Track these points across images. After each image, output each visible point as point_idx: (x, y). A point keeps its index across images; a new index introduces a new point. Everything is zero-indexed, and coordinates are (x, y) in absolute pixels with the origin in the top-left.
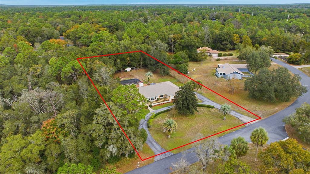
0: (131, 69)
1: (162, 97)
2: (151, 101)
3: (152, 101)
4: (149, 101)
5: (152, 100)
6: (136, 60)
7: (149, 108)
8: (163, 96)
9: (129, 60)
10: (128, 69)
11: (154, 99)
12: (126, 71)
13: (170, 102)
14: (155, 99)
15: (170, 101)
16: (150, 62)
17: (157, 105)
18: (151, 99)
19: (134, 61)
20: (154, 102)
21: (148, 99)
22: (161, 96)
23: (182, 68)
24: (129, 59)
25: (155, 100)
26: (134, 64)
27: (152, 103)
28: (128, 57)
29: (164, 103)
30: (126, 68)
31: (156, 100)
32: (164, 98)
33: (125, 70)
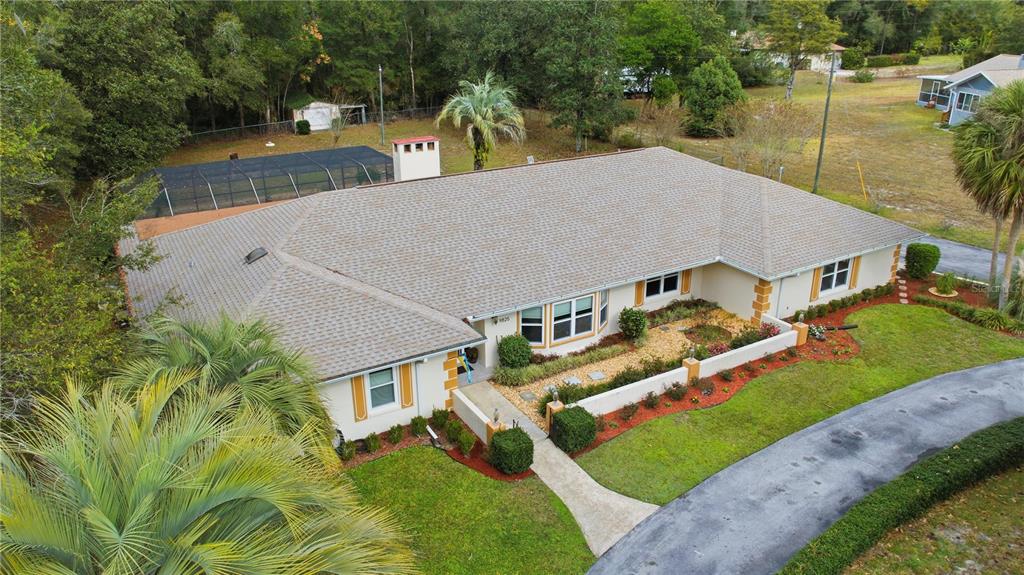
0: (343, 112)
1: (663, 299)
2: (547, 346)
3: (565, 348)
4: (536, 348)
5: (561, 331)
6: (366, 39)
7: (550, 463)
8: (671, 283)
9: (320, 37)
10: (319, 115)
11: (584, 325)
12: (304, 128)
13: (790, 354)
14: (596, 315)
15: (788, 338)
16: (474, 48)
17: (650, 403)
18: (548, 328)
19: (361, 48)
20: (591, 354)
21: (512, 328)
22: (653, 288)
23: (710, 86)
24: (320, 32)
25: (594, 337)
26: (362, 71)
27: (575, 378)
28: (317, 22)
29: (724, 377)
30: (303, 106)
31: (610, 328)
32: (688, 305)
33: (298, 117)
